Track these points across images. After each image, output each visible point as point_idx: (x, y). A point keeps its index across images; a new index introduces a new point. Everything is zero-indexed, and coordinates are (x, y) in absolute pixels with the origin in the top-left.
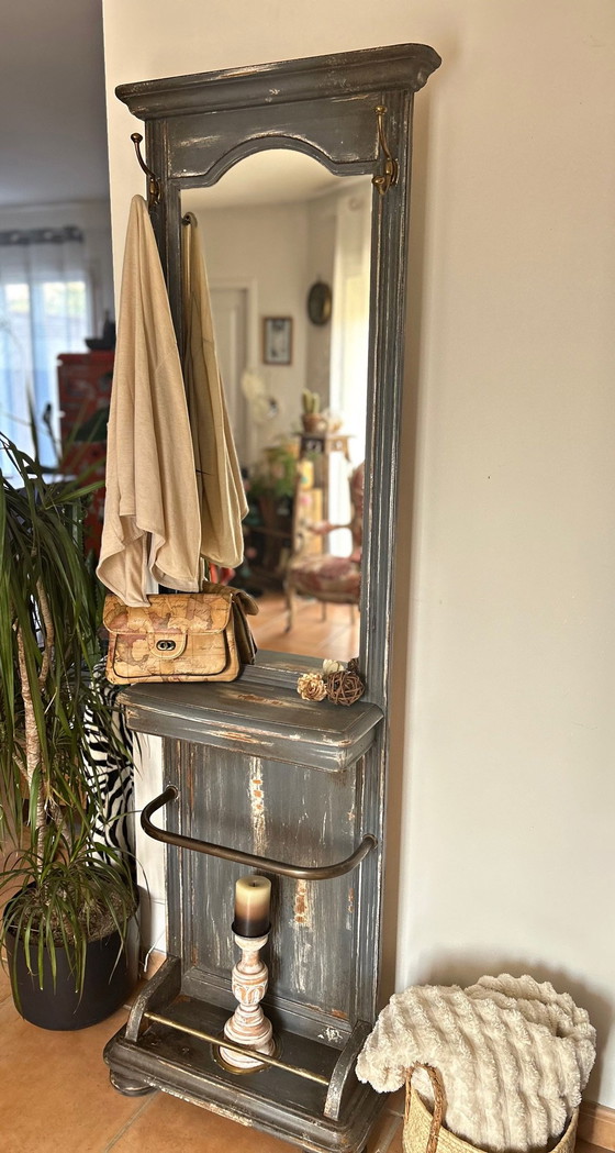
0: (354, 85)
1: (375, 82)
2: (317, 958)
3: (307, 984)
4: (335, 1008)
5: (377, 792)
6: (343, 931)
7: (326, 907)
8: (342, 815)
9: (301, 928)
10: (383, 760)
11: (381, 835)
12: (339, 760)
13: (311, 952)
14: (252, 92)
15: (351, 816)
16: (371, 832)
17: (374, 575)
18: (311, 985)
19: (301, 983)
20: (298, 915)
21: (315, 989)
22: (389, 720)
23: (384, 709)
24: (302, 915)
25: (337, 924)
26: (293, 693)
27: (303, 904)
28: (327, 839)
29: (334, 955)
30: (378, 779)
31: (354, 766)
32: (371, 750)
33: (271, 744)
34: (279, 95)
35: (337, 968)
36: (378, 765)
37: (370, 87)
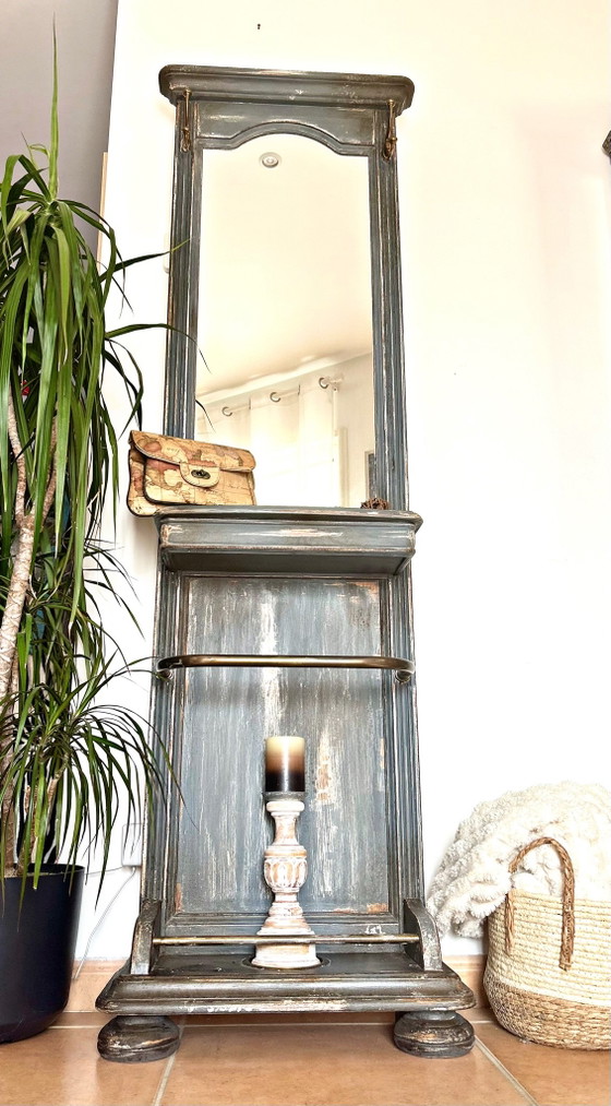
0: (360, 98)
1: (376, 98)
2: (346, 841)
3: (334, 881)
4: (371, 902)
5: (405, 621)
6: (375, 795)
7: (354, 771)
9: (325, 808)
10: (410, 587)
13: (338, 835)
14: (282, 89)
17: (390, 424)
18: (339, 882)
19: (327, 881)
20: (320, 791)
21: (345, 884)
24: (326, 790)
25: (369, 789)
27: (326, 776)
29: (366, 829)
30: (405, 609)
34: (302, 95)
35: (371, 844)
36: (404, 594)
37: (371, 102)
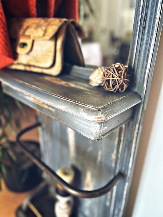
5: (129, 149)
6: (105, 205)
8: (109, 154)
10: (136, 131)
11: (129, 173)
12: (94, 131)
15: (114, 156)
16: (123, 169)
22: (146, 105)
23: (143, 96)
26: (88, 81)
28: (101, 162)
30: (131, 142)
31: (117, 130)
32: (129, 123)
33: (53, 110)
36: (132, 134)
